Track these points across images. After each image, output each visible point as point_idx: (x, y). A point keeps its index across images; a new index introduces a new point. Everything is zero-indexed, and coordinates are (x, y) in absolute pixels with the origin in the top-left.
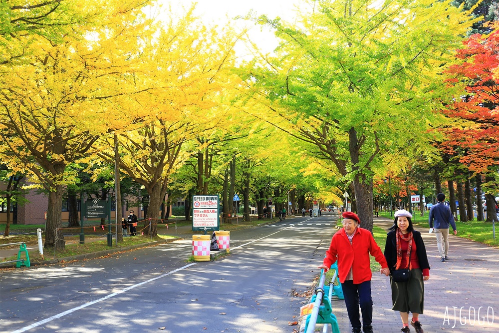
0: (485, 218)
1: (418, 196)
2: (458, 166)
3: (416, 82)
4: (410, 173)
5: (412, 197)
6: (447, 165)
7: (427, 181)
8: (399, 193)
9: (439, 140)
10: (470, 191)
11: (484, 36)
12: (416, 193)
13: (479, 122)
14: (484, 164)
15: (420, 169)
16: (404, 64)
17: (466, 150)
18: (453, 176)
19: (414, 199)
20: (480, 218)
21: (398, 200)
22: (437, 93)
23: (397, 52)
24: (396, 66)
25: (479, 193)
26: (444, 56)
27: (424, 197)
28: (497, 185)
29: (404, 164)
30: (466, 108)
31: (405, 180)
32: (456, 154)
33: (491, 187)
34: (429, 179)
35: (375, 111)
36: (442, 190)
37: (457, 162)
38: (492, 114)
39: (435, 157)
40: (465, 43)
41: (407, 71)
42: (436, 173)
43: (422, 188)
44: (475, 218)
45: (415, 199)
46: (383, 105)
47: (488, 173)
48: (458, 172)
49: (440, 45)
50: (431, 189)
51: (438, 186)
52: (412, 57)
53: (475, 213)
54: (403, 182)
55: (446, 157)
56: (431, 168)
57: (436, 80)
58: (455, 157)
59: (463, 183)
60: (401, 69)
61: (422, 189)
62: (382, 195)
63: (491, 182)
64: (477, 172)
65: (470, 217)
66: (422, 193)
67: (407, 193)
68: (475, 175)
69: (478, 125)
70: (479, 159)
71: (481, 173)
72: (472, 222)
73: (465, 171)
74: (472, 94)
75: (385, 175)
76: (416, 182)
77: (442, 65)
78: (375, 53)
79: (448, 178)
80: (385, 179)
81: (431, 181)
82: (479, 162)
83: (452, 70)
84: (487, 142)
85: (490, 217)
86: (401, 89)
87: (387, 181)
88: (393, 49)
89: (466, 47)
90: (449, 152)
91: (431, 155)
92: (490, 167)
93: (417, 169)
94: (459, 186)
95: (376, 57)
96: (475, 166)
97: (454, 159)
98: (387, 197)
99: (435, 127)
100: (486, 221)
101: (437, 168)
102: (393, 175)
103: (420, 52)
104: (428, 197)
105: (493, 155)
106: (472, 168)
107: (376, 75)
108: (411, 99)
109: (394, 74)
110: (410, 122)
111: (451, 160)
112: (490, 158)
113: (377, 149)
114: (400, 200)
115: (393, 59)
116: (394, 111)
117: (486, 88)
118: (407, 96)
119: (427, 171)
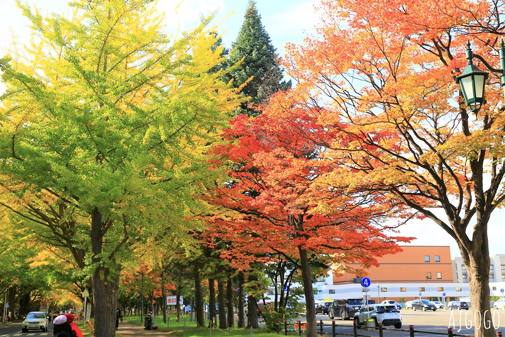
0: (246, 325)
1: (175, 297)
2: (220, 261)
3: (176, 161)
4: (166, 268)
5: (168, 298)
6: (208, 261)
7: (185, 279)
8: (153, 292)
9: (200, 230)
10: (232, 291)
11: (252, 118)
12: (174, 293)
13: (242, 212)
14: (246, 261)
15: (178, 263)
16: (163, 138)
17: (230, 243)
18: (215, 273)
19: (170, 300)
20: (241, 324)
21: (151, 301)
22: (199, 175)
23: (156, 123)
24: (154, 138)
25: (241, 294)
26: (211, 134)
27: (181, 298)
28: (259, 285)
29: (160, 256)
30: (229, 195)
31: (162, 276)
32: (218, 248)
33: (253, 288)
34: (188, 276)
35: (125, 190)
36: (202, 290)
37: (217, 256)
38: (252, 205)
39: (194, 250)
40: (232, 123)
41: (167, 145)
42: (196, 269)
43: (180, 287)
44: (236, 324)
45: (171, 300)
46: (136, 183)
47: (251, 271)
48: (220, 268)
49: (205, 121)
50: (190, 288)
51: (198, 286)
52: (174, 131)
53: (236, 317)
54: (158, 279)
55: (207, 251)
56: (190, 263)
57: (199, 160)
58: (217, 251)
59: (225, 282)
60: (161, 143)
61: (180, 288)
62: (132, 295)
63: (253, 281)
64: (240, 269)
65: (231, 324)
66: (179, 293)
67: (163, 292)
68: (238, 273)
69: (241, 216)
70: (241, 254)
71: (244, 271)
72: (232, 329)
73: (227, 268)
74: (238, 180)
75: (138, 269)
76: (173, 280)
77: (208, 144)
78: (131, 120)
79: (209, 275)
80: (137, 274)
81: (191, 278)
82: (240, 259)
83: (217, 150)
84: (251, 235)
85: (251, 323)
86: (159, 166)
87: (140, 278)
88: (152, 117)
89: (232, 127)
90: (209, 245)
91: (189, 248)
92: (253, 265)
93: (175, 263)
94: (220, 286)
95: (132, 125)
96: (236, 262)
97: (215, 253)
98: (138, 297)
99: (197, 214)
100: (247, 328)
101: (197, 264)
102: (147, 269)
103: (183, 126)
104: (186, 297)
105: (255, 251)
106: (233, 264)
107: (130, 146)
108: (169, 180)
109: (152, 148)
110: (167, 206)
111: (212, 254)
112: (252, 254)
113: (125, 237)
114: (154, 302)
115: (151, 129)
116: (149, 193)
117: (250, 175)
118: (165, 174)
119: (185, 267)
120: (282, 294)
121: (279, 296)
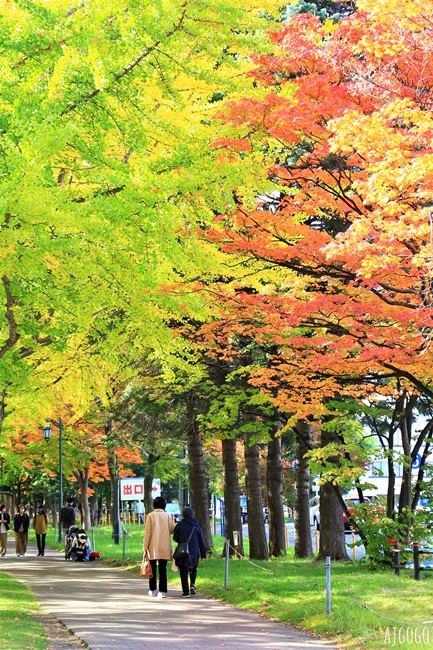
0: (316, 549)
1: (141, 481)
2: (249, 395)
3: (135, 140)
4: (118, 411)
5: (124, 483)
6: (221, 393)
7: (164, 437)
8: (86, 469)
9: (199, 317)
10: (280, 468)
12: (138, 472)
13: (304, 271)
14: (313, 394)
15: (147, 401)
16: (101, 82)
17: (274, 350)
18: (237, 425)
19: (128, 488)
20: (302, 550)
21: (84, 491)
23: (80, 40)
24: (76, 81)
25: (301, 475)
26: (224, 72)
27: (156, 483)
28: (347, 456)
29: (102, 383)
30: (270, 228)
31: (107, 429)
32: (246, 361)
33: (334, 460)
34: (170, 429)
36: (205, 464)
37: (243, 382)
38: (329, 256)
39: (183, 366)
40: (276, 38)
41: (111, 101)
42: (190, 414)
43: (151, 456)
44: (290, 546)
45: (131, 488)
46: (35, 199)
47: (327, 419)
48: (249, 412)
50: (176, 460)
51: (195, 452)
52: (127, 62)
53: (290, 531)
54: (99, 437)
55: (218, 370)
56: (177, 399)
57: (194, 140)
58: (242, 370)
59: (262, 446)
60: (94, 94)
61: (152, 459)
62: (37, 475)
63: (332, 446)
64: (300, 415)
65: (278, 548)
66: (151, 471)
67: (110, 470)
68: (293, 425)
69: (301, 281)
70: (302, 377)
71: (311, 418)
72: (281, 561)
73: (267, 411)
74: (294, 191)
75: (49, 412)
76: (135, 439)
77: (216, 98)
78: (15, 37)
79: (223, 430)
80: (47, 425)
81: (178, 436)
82: (300, 388)
83: (238, 113)
84: (325, 329)
85: (328, 547)
86: (91, 155)
87: (54, 434)
88: (69, 27)
89: (278, 50)
90: (221, 355)
91: (170, 358)
92: (332, 403)
93: (138, 400)
94: (251, 454)
95: (18, 48)
96: (290, 396)
97: (238, 375)
98: (52, 483)
99: (191, 277)
100: (318, 559)
101: (194, 401)
102: (72, 415)
103: (150, 49)
104: (171, 482)
105: (337, 369)
106: (282, 401)
107: (17, 102)
108: (118, 190)
109: (73, 108)
110: (114, 257)
111: (230, 378)
112: (328, 376)
113: (11, 334)
114: (90, 492)
115: (68, 61)
116: (68, 222)
117: (323, 175)
118: (106, 177)
119: (165, 408)
120: (407, 475)
121: (398, 482)
